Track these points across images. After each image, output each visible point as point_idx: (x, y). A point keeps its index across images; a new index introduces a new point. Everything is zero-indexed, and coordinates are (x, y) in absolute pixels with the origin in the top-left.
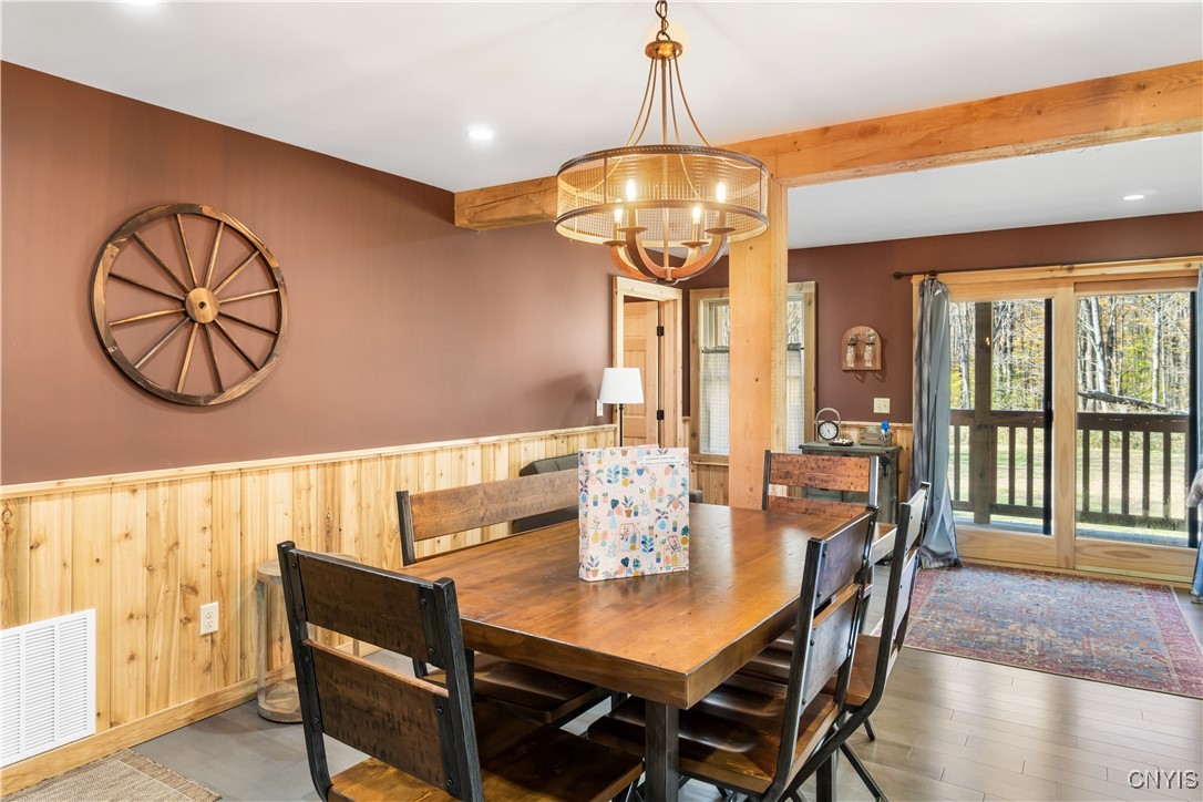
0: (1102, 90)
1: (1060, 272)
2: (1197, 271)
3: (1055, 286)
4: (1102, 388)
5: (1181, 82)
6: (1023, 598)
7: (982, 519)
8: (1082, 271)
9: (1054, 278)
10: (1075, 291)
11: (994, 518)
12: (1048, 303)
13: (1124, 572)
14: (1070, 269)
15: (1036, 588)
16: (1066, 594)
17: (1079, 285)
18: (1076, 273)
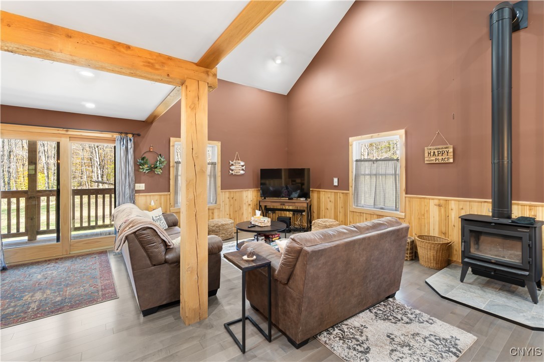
0: (49, 29)
1: (62, 131)
2: (115, 138)
3: (61, 137)
4: (100, 179)
5: (88, 42)
6: (39, 277)
7: (32, 239)
8: (72, 132)
9: (59, 134)
10: (70, 140)
11: (39, 237)
12: (58, 144)
13: (90, 250)
14: (67, 131)
15: (48, 269)
16: (63, 267)
17: (72, 138)
18: (69, 133)
